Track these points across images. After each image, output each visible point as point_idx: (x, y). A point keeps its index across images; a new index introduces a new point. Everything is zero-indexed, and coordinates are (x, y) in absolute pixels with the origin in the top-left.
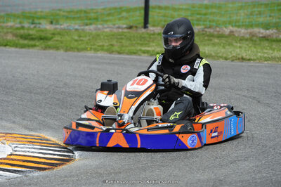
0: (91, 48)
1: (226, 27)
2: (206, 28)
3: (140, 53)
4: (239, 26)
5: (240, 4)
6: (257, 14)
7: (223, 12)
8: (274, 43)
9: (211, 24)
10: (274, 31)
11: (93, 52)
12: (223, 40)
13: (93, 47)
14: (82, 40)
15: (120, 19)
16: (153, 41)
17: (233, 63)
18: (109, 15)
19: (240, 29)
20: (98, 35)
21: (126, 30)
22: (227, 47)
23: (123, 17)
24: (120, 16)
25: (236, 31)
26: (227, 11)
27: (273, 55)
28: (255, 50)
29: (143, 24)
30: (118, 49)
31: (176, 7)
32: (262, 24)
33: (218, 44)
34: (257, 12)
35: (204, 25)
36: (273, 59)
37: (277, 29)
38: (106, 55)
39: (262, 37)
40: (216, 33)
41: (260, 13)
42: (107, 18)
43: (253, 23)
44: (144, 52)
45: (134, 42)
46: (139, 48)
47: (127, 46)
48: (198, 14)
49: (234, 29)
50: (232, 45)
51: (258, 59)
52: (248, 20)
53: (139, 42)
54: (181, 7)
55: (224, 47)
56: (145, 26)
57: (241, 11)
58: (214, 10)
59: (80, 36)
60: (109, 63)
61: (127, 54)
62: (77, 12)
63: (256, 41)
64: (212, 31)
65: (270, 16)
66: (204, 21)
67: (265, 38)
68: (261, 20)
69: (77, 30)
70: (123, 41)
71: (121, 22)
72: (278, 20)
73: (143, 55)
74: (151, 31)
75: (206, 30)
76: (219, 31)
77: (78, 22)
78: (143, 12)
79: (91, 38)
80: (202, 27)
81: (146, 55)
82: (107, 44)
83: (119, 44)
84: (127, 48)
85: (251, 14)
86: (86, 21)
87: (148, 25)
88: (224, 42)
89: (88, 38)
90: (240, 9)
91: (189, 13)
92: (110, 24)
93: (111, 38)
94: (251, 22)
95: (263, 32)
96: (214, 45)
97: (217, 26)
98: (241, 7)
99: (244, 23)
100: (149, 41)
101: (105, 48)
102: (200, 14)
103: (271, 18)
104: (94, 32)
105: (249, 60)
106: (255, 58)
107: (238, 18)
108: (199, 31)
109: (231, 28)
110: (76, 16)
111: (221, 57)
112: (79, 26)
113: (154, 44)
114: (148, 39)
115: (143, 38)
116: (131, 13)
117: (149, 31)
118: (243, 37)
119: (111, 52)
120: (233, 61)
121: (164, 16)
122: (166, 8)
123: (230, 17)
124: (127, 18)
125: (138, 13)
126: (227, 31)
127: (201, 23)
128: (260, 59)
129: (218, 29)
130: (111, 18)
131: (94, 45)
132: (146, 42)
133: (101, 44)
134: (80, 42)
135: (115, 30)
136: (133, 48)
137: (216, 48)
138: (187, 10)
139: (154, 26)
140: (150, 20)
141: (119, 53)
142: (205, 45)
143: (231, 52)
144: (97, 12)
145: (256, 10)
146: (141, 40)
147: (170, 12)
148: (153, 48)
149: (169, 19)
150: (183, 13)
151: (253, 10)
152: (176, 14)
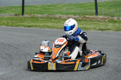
2: (49, 15)
3: (20, 26)
4: (63, 14)
5: (63, 5)
6: (71, 9)
7: (56, 8)
9: (51, 13)
10: (78, 16)
12: (56, 20)
16: (26, 21)
17: (61, 30)
18: (7, 9)
19: (63, 16)
20: (2, 18)
21: (14, 16)
22: (58, 23)
24: (12, 10)
25: (62, 16)
26: (58, 8)
29: (21, 14)
30: (11, 24)
31: (36, 6)
32: (73, 13)
33: (54, 22)
34: (71, 8)
35: (48, 14)
37: (79, 15)
38: (6, 27)
40: (53, 17)
41: (72, 8)
43: (69, 13)
44: (22, 26)
45: (18, 21)
46: (20, 24)
47: (15, 23)
49: (61, 15)
50: (60, 22)
52: (67, 12)
53: (20, 21)
54: (38, 6)
55: (57, 23)
57: (64, 8)
58: (52, 7)
60: (7, 31)
61: (15, 26)
64: (51, 16)
65: (76, 10)
66: (48, 12)
68: (72, 11)
70: (13, 21)
71: (12, 12)
72: (80, 11)
74: (25, 16)
75: (49, 16)
76: (54, 16)
78: (21, 8)
80: (47, 15)
81: (23, 27)
82: (6, 22)
83: (11, 22)
85: (68, 9)
87: (24, 14)
88: (57, 21)
90: (63, 7)
91: (41, 9)
92: (7, 13)
93: (8, 20)
94: (68, 12)
96: (52, 22)
97: (53, 14)
98: (64, 6)
99: (65, 13)
100: (24, 21)
101: (5, 24)
102: (46, 9)
103: (77, 11)
107: (63, 10)
108: (46, 17)
109: (59, 15)
111: (56, 28)
113: (26, 22)
114: (24, 20)
115: (22, 19)
116: (16, 9)
117: (24, 17)
118: (65, 19)
119: (8, 26)
120: (61, 29)
121: (31, 10)
122: (32, 6)
123: (59, 10)
124: (14, 11)
125: (19, 9)
126: (58, 16)
127: (47, 13)
129: (54, 15)
130: (7, 11)
131: (1, 23)
132: (23, 21)
133: (4, 22)
135: (9, 16)
136: (17, 24)
137: (53, 24)
138: (41, 7)
139: (27, 14)
140: (25, 11)
141: (12, 26)
142: (48, 22)
143: (60, 25)
144: (1, 8)
145: (70, 7)
146: (21, 20)
147: (33, 8)
148: (26, 24)
149: (33, 11)
150: (39, 9)
151: (69, 7)
152: (36, 9)
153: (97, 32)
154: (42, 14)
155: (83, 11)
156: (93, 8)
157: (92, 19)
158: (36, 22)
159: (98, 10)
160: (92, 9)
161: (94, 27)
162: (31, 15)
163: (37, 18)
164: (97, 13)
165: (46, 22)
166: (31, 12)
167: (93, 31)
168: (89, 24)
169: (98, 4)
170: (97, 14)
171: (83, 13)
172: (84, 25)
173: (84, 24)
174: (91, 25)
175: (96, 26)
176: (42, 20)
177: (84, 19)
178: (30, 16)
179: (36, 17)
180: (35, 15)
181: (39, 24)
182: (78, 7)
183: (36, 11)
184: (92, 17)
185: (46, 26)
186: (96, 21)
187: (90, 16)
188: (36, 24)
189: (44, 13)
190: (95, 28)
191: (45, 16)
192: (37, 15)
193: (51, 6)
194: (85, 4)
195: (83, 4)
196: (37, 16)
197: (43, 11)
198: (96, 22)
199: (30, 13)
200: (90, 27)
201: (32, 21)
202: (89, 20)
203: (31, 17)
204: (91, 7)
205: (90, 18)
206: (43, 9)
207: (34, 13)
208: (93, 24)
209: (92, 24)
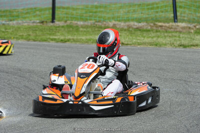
0: (14, 38)
1: (110, 21)
2: (96, 22)
3: (49, 40)
4: (120, 21)
5: (120, 5)
6: (132, 12)
7: (108, 11)
8: (145, 32)
9: (100, 19)
10: (145, 24)
11: (15, 40)
13: (15, 36)
14: (7, 32)
15: (34, 16)
16: (58, 32)
18: (27, 13)
19: (120, 23)
20: (19, 28)
21: (39, 24)
23: (36, 15)
25: (118, 24)
27: (144, 41)
28: (131, 37)
29: (51, 20)
30: (34, 38)
31: (74, 7)
32: (136, 19)
34: (132, 11)
35: (94, 20)
36: (144, 43)
37: (147, 22)
38: (25, 42)
39: (136, 28)
40: (103, 26)
41: (134, 11)
42: (26, 16)
43: (130, 18)
44: (52, 40)
45: (45, 33)
46: (48, 37)
47: (39, 36)
48: (90, 12)
49: (116, 23)
51: (133, 43)
52: (126, 16)
53: (48, 32)
54: (78, 7)
56: (53, 21)
57: (121, 10)
58: (102, 9)
59: (6, 29)
60: (27, 48)
61: (40, 41)
62: (4, 12)
63: (131, 31)
64: (100, 24)
65: (142, 13)
66: (95, 17)
67: (138, 29)
68: (135, 16)
69: (4, 24)
70: (37, 32)
71: (36, 18)
72: (147, 16)
73: (51, 41)
74: (57, 24)
75: (96, 23)
76: (105, 24)
77: (5, 18)
78: (51, 11)
79: (14, 30)
80: (94, 21)
81: (54, 42)
82: (25, 34)
83: (34, 34)
84: (40, 37)
85: (128, 12)
86: (10, 18)
87: (55, 21)
89: (12, 30)
91: (84, 12)
92: (27, 20)
93: (28, 30)
94: (128, 17)
95: (136, 24)
97: (103, 21)
98: (121, 7)
99: (123, 19)
100: (55, 32)
101: (24, 37)
102: (92, 12)
103: (142, 15)
104: (16, 26)
105: (127, 44)
106: (131, 43)
107: (119, 14)
108: (91, 25)
109: (114, 22)
110: (3, 14)
112: (6, 21)
113: (59, 34)
114: (55, 30)
115: (52, 29)
116: (43, 12)
117: (55, 25)
118: (123, 28)
119: (29, 40)
121: (66, 14)
122: (68, 8)
123: (113, 14)
124: (40, 16)
125: (47, 12)
126: (111, 24)
127: (93, 18)
128: (135, 44)
129: (105, 23)
130: (28, 15)
131: (16, 35)
132: (53, 32)
133: (21, 34)
134: (6, 33)
135: (31, 24)
136: (44, 37)
138: (82, 9)
139: (59, 21)
140: (56, 16)
141: (34, 41)
142: (95, 34)
144: (18, 12)
145: (132, 9)
146: (50, 31)
147: (71, 11)
148: (59, 36)
149: (70, 16)
150: (79, 12)
151: (129, 9)
152: (74, 12)
153: (176, 49)
154: (85, 21)
155: (153, 16)
156: (169, 10)
157: (168, 29)
158: (75, 34)
159: (178, 14)
160: (167, 11)
161: (170, 41)
162: (66, 22)
163: (77, 26)
164: (175, 18)
165: (92, 33)
166: (67, 17)
167: (169, 48)
168: (162, 37)
169: (177, 4)
170: (176, 20)
171: (152, 19)
172: (155, 39)
173: (154, 37)
174: (165, 38)
175: (175, 40)
176: (85, 31)
177: (154, 28)
178: (65, 25)
179: (75, 25)
180: (73, 22)
181: (79, 38)
182: (144, 9)
183: (74, 16)
184: (167, 25)
185: (91, 41)
186: (174, 32)
187: (164, 23)
188: (75, 38)
189: (88, 18)
190: (173, 43)
191: (89, 24)
192: (76, 22)
193: (100, 7)
194: (157, 4)
195: (153, 4)
196: (77, 24)
197: (86, 16)
198: (174, 34)
199: (65, 19)
200: (164, 42)
201: (69, 32)
202: (164, 30)
203: (67, 26)
204: (167, 8)
205: (163, 27)
206: (86, 12)
207: (72, 18)
208: (170, 36)
209: (167, 36)
